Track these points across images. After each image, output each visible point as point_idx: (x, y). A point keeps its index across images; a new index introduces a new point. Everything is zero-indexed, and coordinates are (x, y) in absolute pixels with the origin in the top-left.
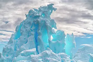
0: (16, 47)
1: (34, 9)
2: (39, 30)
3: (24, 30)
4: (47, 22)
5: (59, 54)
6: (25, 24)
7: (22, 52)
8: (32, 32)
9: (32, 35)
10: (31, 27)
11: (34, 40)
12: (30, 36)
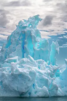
0: (6, 55)
1: (24, 20)
2: (26, 39)
3: (14, 39)
4: (32, 32)
5: (37, 61)
6: (14, 34)
7: (6, 60)
8: (20, 41)
9: (20, 44)
10: (20, 37)
11: (21, 48)
12: (18, 45)
